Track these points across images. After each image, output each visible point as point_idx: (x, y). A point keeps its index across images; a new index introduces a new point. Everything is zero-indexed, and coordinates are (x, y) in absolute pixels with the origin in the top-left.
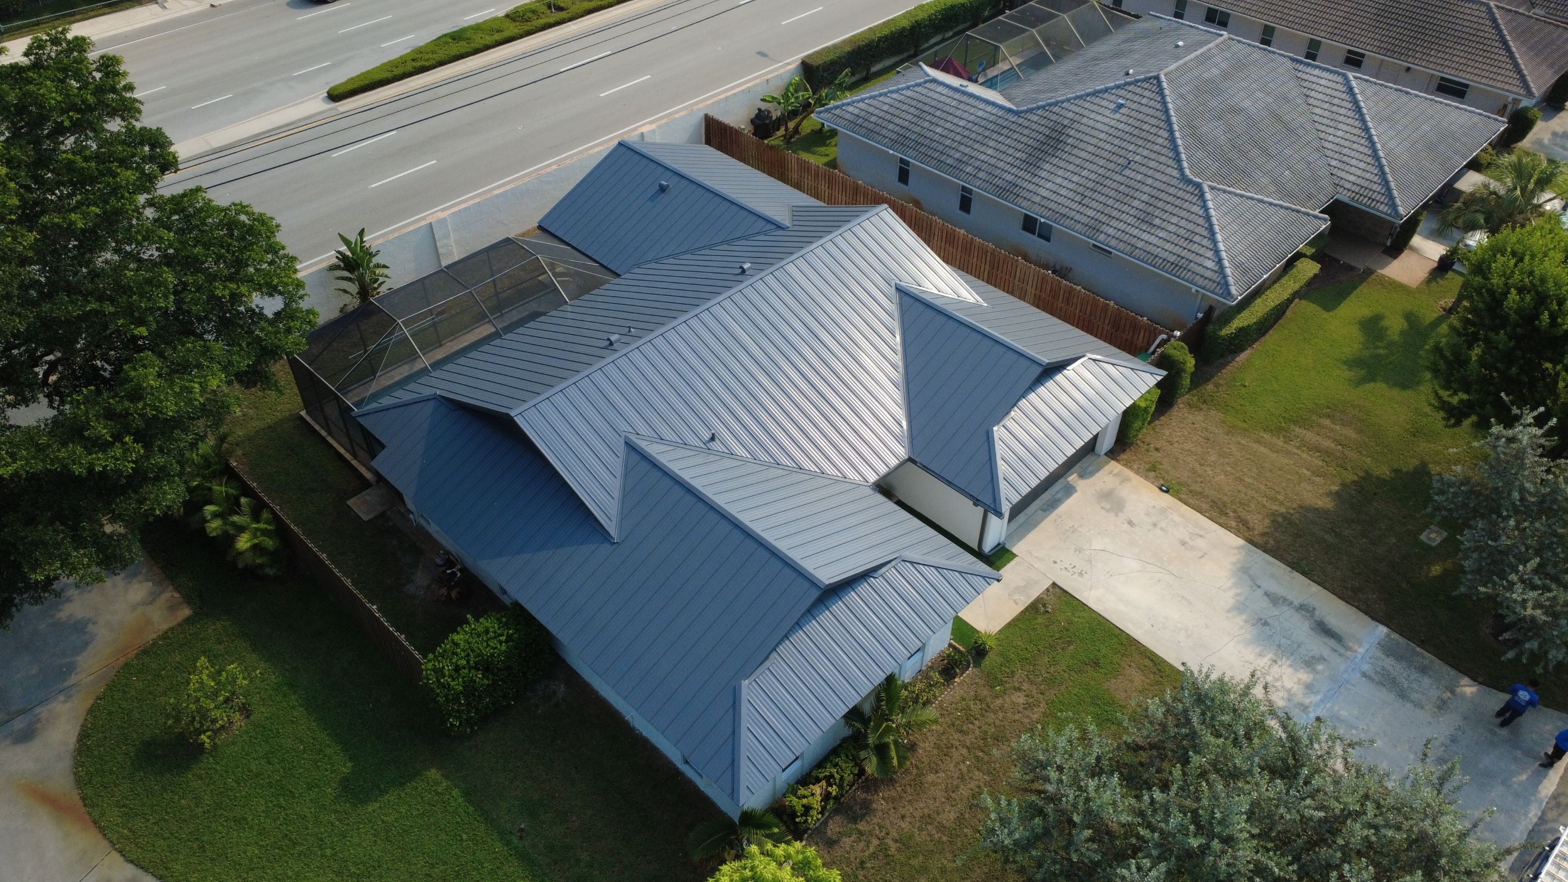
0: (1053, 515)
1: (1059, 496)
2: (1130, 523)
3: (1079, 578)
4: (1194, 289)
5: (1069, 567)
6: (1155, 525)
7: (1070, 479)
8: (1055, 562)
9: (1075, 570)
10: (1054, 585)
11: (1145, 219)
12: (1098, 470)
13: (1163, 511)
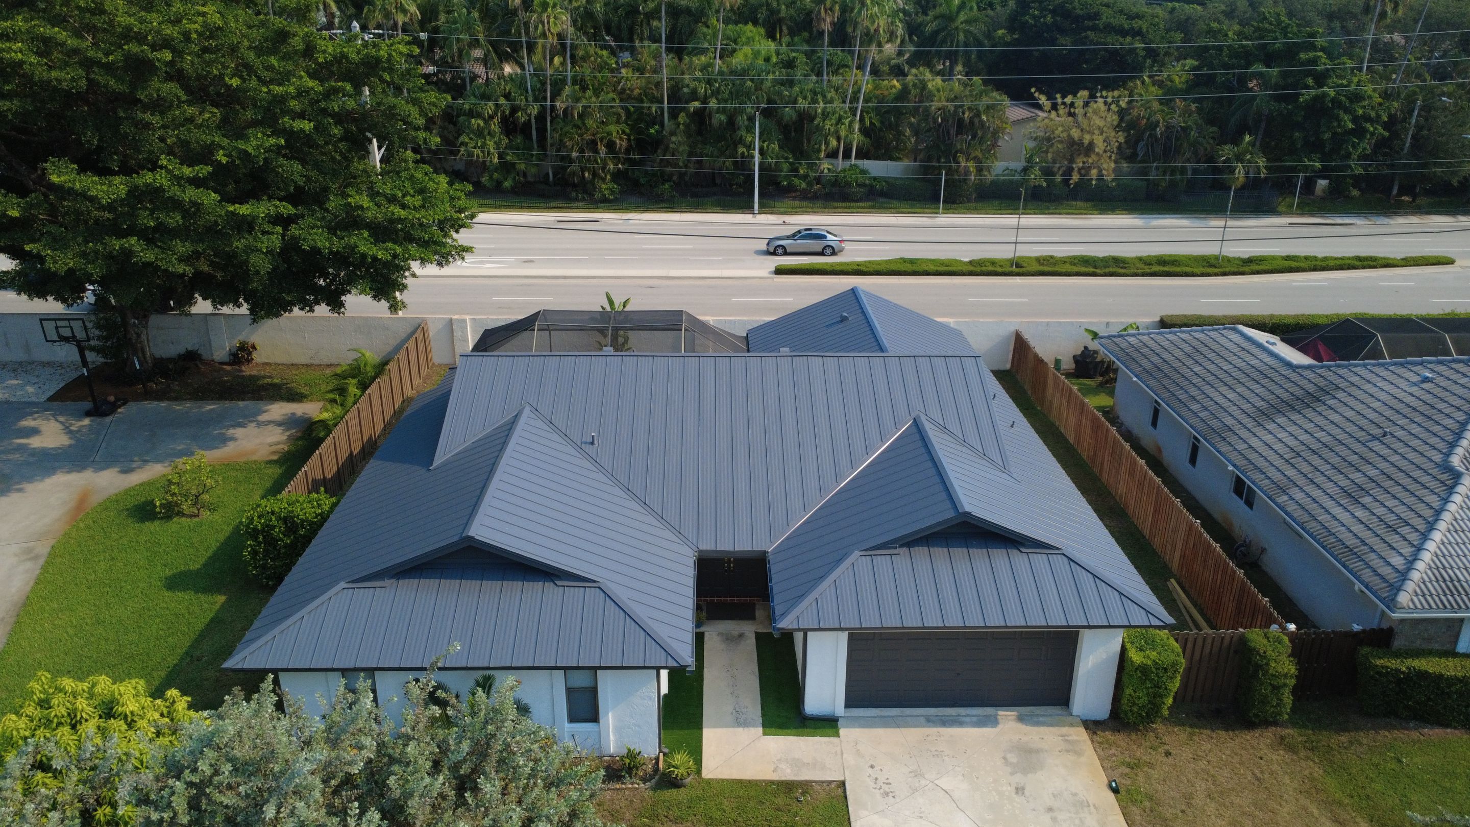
0: (933, 731)
1: (968, 719)
2: (1020, 790)
3: (878, 797)
4: (1358, 586)
5: (882, 779)
6: (1050, 809)
7: (1001, 713)
8: (872, 767)
9: (884, 786)
10: (843, 783)
11: (1352, 496)
12: (1051, 725)
13: (1083, 805)
